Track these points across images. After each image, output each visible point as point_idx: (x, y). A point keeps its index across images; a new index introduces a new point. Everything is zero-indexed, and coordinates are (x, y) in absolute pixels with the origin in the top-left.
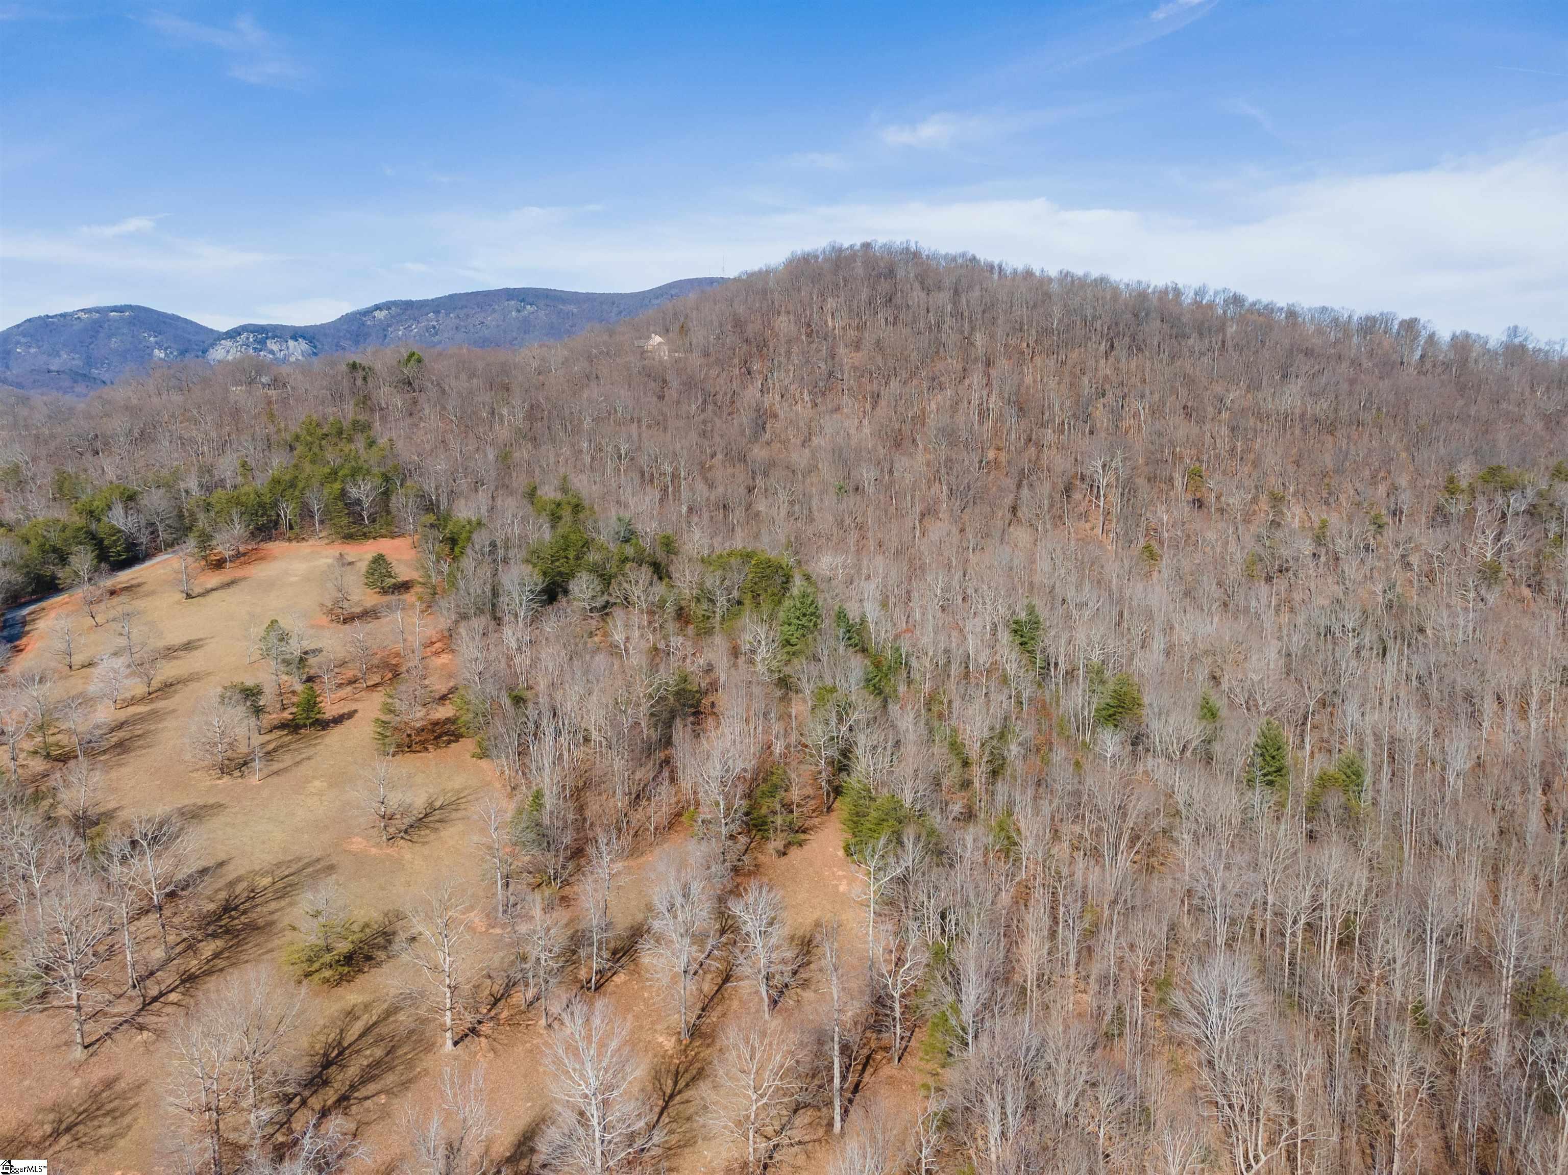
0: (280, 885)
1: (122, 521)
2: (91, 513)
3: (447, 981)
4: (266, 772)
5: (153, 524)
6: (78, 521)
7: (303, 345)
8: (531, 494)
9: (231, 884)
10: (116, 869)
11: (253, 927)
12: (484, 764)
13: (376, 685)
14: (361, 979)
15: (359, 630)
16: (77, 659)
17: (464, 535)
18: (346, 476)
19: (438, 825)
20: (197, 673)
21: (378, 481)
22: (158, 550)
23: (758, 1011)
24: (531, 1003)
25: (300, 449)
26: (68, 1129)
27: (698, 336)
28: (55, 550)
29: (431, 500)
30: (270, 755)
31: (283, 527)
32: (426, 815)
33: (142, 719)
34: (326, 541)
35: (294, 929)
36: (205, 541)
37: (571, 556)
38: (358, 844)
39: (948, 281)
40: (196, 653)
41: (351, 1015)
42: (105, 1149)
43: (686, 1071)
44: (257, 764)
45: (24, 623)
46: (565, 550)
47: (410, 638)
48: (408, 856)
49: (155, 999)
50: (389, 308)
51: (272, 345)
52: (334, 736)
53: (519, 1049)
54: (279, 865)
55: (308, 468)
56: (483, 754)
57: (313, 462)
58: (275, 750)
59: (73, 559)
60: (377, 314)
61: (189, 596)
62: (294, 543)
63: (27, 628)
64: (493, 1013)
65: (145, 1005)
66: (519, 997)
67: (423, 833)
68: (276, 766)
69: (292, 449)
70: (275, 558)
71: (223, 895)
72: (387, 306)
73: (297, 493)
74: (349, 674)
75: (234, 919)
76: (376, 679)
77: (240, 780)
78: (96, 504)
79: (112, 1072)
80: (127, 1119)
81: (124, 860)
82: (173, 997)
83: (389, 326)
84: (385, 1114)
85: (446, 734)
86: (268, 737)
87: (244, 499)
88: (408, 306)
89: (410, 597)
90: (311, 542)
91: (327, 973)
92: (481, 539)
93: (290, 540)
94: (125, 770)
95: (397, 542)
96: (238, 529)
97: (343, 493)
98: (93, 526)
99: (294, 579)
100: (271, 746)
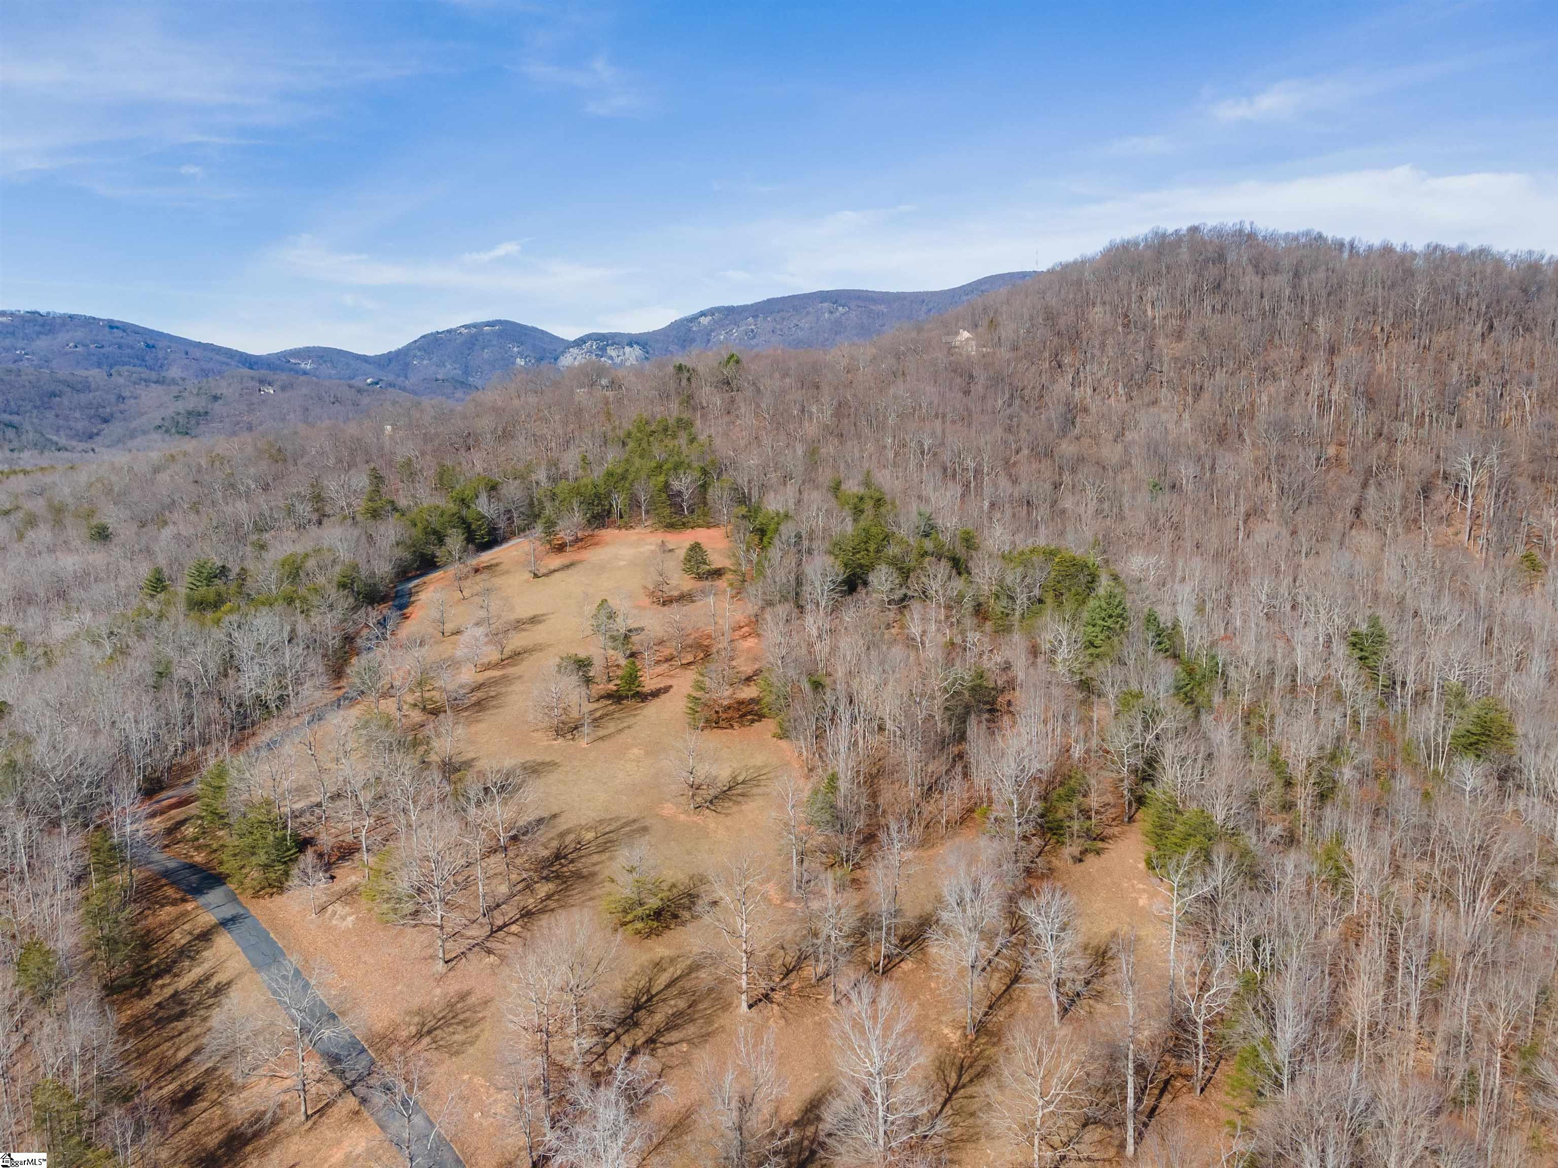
0: (600, 840)
1: (486, 507)
2: (463, 500)
3: (744, 947)
4: (593, 736)
5: (509, 511)
6: (452, 507)
7: (637, 350)
8: (836, 488)
9: (562, 835)
10: (472, 810)
11: (579, 876)
12: (783, 744)
13: (689, 664)
14: (668, 935)
15: (675, 613)
16: (449, 627)
17: (772, 526)
18: (669, 469)
19: (740, 799)
20: (540, 645)
21: (697, 474)
22: (513, 534)
23: (1047, 1016)
24: (821, 979)
25: (631, 444)
26: (429, 1032)
27: (1007, 330)
28: (435, 532)
29: (744, 493)
30: (597, 722)
31: (615, 515)
32: (730, 789)
33: (495, 682)
34: (651, 529)
35: (613, 881)
36: (550, 526)
37: (871, 549)
38: (668, 809)
39: (1286, 263)
40: (540, 627)
41: (659, 966)
42: (457, 1053)
43: (971, 1066)
44: (586, 729)
45: (411, 594)
46: (866, 542)
47: (720, 621)
48: (712, 826)
49: (500, 928)
50: (713, 314)
51: (610, 351)
52: (652, 709)
53: (808, 1021)
54: (601, 822)
55: (637, 462)
56: (783, 735)
57: (642, 457)
58: (601, 717)
59: (448, 540)
60: (702, 319)
61: (536, 576)
62: (623, 530)
63: (412, 599)
64: (785, 983)
65: (492, 932)
66: (810, 971)
67: (726, 805)
68: (601, 733)
69: (624, 444)
70: (607, 544)
71: (555, 844)
72: (711, 312)
73: (627, 485)
74: (666, 652)
75: (563, 866)
76: (690, 658)
77: (571, 742)
78: (467, 492)
79: (465, 988)
80: (476, 1030)
81: (479, 804)
82: (514, 928)
83: (712, 331)
84: (686, 1062)
85: (750, 713)
86: (596, 705)
87: (583, 490)
88: (730, 311)
89: (722, 583)
90: (637, 530)
91: (639, 925)
92: (788, 530)
93: (619, 528)
94: (481, 726)
95: (713, 532)
96: (578, 517)
97: (667, 485)
98: (464, 512)
99: (622, 563)
100: (598, 714)
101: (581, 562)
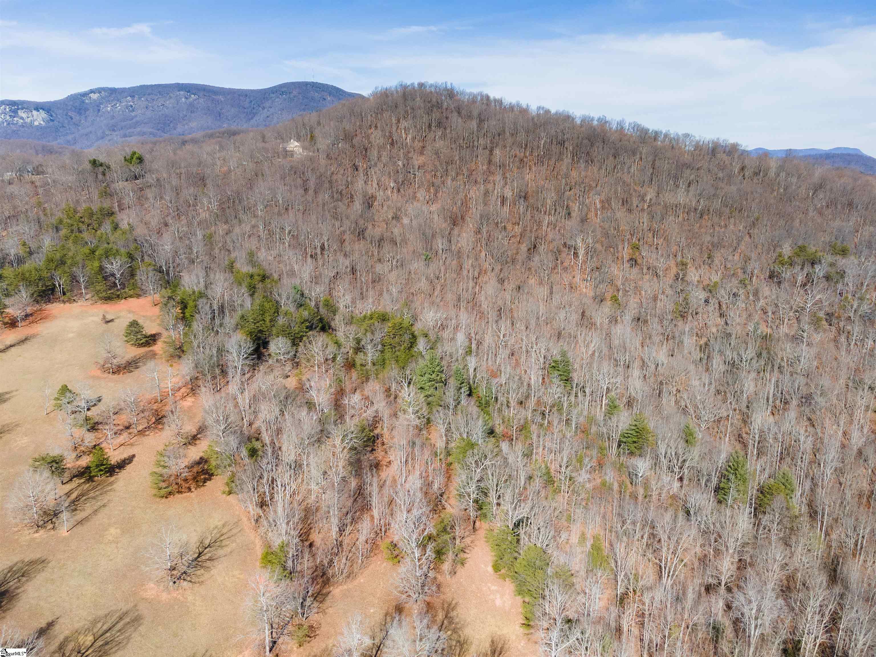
4: (73, 522)
7: (43, 114)
8: (231, 267)
20: (8, 425)
21: (125, 259)
25: (64, 232)
27: (323, 143)
31: (59, 294)
34: (91, 302)
39: (475, 113)
40: (5, 405)
44: (65, 516)
50: (100, 92)
51: (21, 113)
55: (72, 248)
58: (77, 499)
60: (92, 95)
62: (68, 304)
69: (57, 229)
70: (55, 317)
72: (99, 91)
73: (66, 269)
77: (52, 532)
83: (101, 104)
86: (68, 487)
88: (113, 91)
90: (79, 303)
93: (64, 302)
95: (142, 301)
96: (24, 294)
97: (101, 269)
99: (71, 335)
100: (74, 496)
101: (34, 336)
